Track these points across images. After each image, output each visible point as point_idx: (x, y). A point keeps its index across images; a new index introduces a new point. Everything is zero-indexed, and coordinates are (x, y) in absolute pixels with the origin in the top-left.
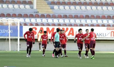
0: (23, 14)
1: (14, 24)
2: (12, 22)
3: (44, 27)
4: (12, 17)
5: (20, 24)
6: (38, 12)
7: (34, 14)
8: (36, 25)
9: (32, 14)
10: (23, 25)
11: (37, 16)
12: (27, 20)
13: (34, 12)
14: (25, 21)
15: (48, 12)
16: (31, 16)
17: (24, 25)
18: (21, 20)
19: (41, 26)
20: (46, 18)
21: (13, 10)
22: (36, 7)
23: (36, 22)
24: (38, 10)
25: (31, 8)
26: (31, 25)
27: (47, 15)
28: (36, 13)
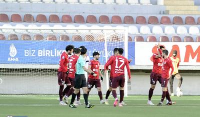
0: (135, 17)
1: (115, 38)
2: (112, 33)
3: (180, 44)
4: (112, 23)
5: (129, 37)
6: (168, 12)
7: (159, 17)
8: (162, 41)
9: (155, 15)
10: (135, 40)
11: (165, 20)
12: (145, 30)
13: (158, 13)
14: (139, 32)
15: (189, 13)
16: (154, 21)
17: (137, 41)
18: (132, 30)
19: (174, 41)
20: (186, 24)
21: (115, 9)
22: (164, 2)
23: (164, 32)
24: (168, 8)
25: (153, 4)
26: (153, 39)
27: (187, 18)
28: (164, 13)
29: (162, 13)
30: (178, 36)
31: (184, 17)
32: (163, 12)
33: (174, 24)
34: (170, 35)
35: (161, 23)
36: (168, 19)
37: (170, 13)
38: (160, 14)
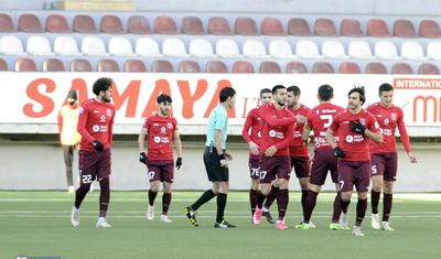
7: (42, 15)
8: (50, 69)
9: (35, 13)
11: (55, 22)
13: (40, 6)
16: (30, 25)
19: (76, 70)
20: (101, 31)
23: (53, 50)
26: (29, 65)
27: (105, 19)
28: (52, 8)
29: (48, 6)
30: (84, 58)
31: (97, 18)
32: (52, 5)
33: (74, 31)
34: (67, 57)
35: (47, 30)
36: (62, 19)
37: (66, 8)
38: (44, 8)
